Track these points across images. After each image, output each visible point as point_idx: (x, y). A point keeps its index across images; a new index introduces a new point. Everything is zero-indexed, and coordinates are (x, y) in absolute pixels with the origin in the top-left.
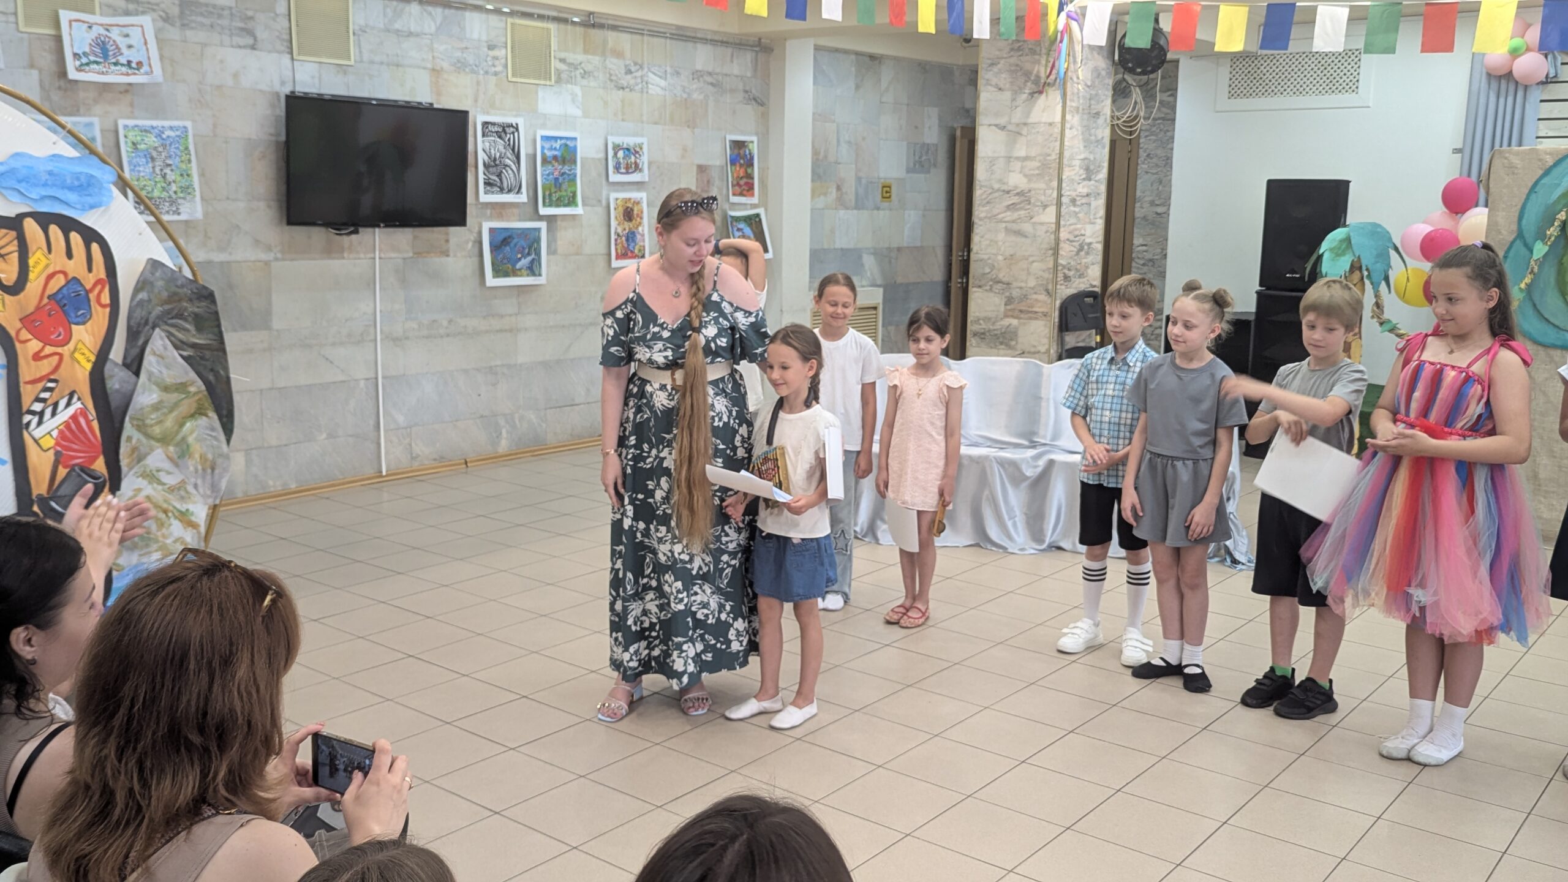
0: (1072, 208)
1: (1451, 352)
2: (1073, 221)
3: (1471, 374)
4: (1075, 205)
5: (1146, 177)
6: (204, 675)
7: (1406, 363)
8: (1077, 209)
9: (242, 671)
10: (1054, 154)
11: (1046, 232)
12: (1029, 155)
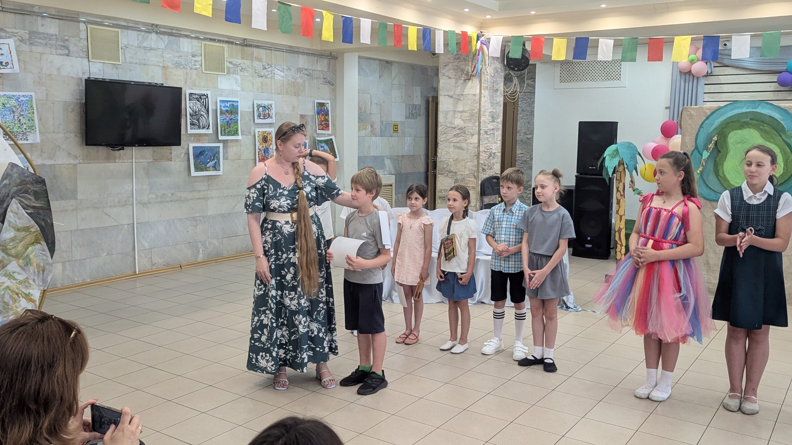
0: (486, 136)
1: (664, 202)
2: (486, 142)
3: (673, 213)
4: (487, 135)
5: (522, 120)
6: (39, 372)
7: (644, 209)
8: (488, 136)
9: (59, 371)
10: (476, 109)
11: (473, 148)
12: (464, 110)
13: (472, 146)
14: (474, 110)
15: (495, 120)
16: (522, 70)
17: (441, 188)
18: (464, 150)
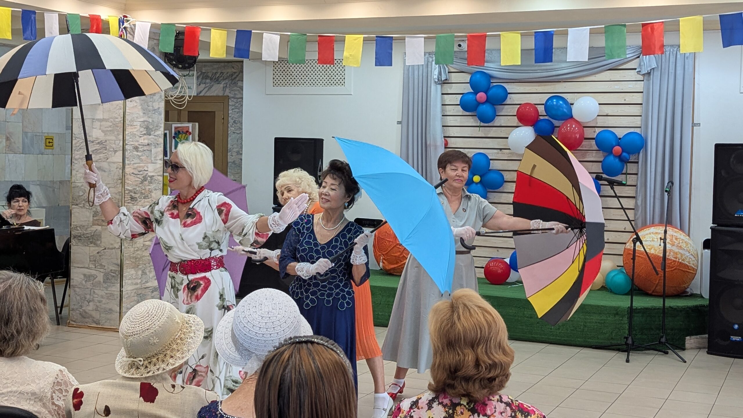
0: (135, 153)
2: (136, 161)
4: (137, 151)
8: (139, 153)
10: (119, 117)
11: (116, 168)
12: (105, 118)
13: (115, 166)
14: (117, 118)
15: (152, 133)
16: (189, 67)
17: (75, 223)
18: (105, 171)
